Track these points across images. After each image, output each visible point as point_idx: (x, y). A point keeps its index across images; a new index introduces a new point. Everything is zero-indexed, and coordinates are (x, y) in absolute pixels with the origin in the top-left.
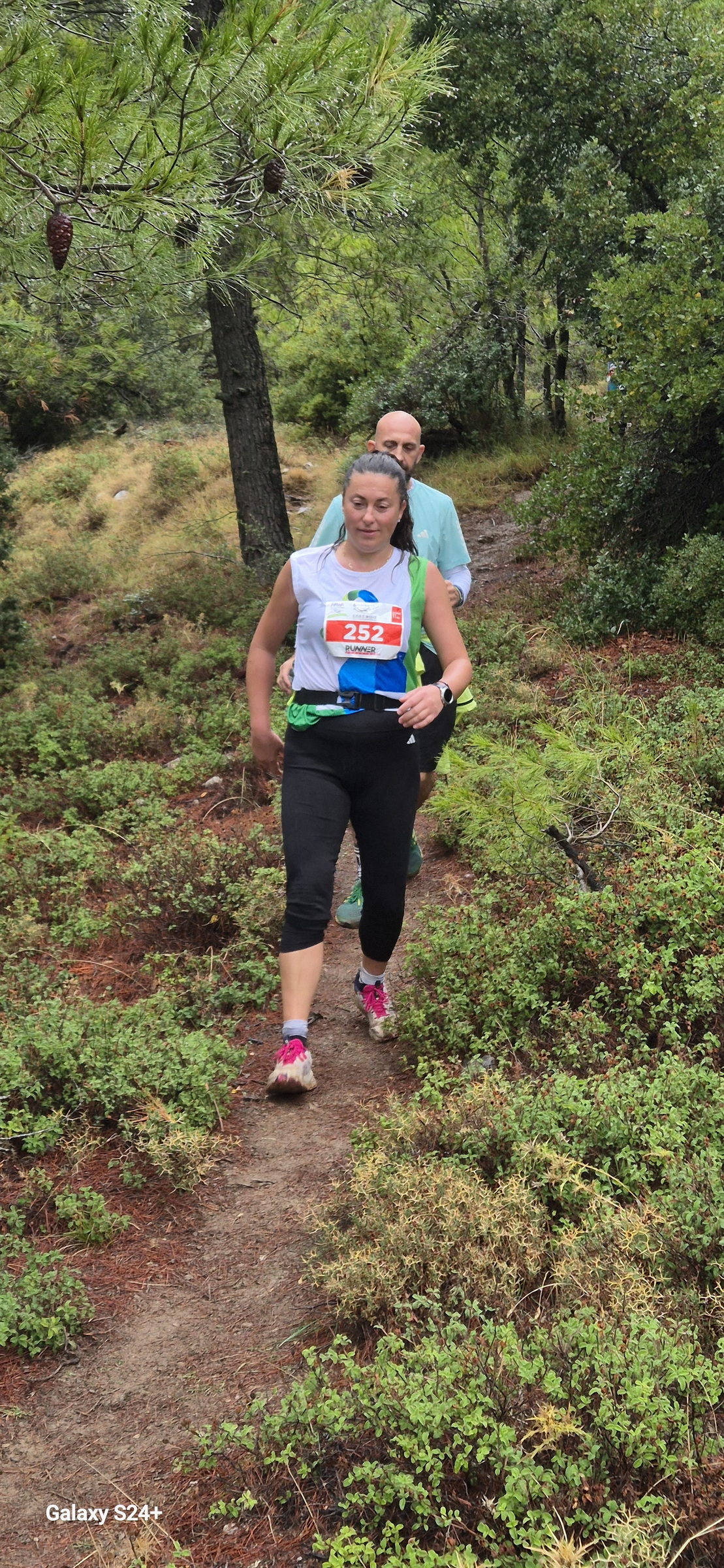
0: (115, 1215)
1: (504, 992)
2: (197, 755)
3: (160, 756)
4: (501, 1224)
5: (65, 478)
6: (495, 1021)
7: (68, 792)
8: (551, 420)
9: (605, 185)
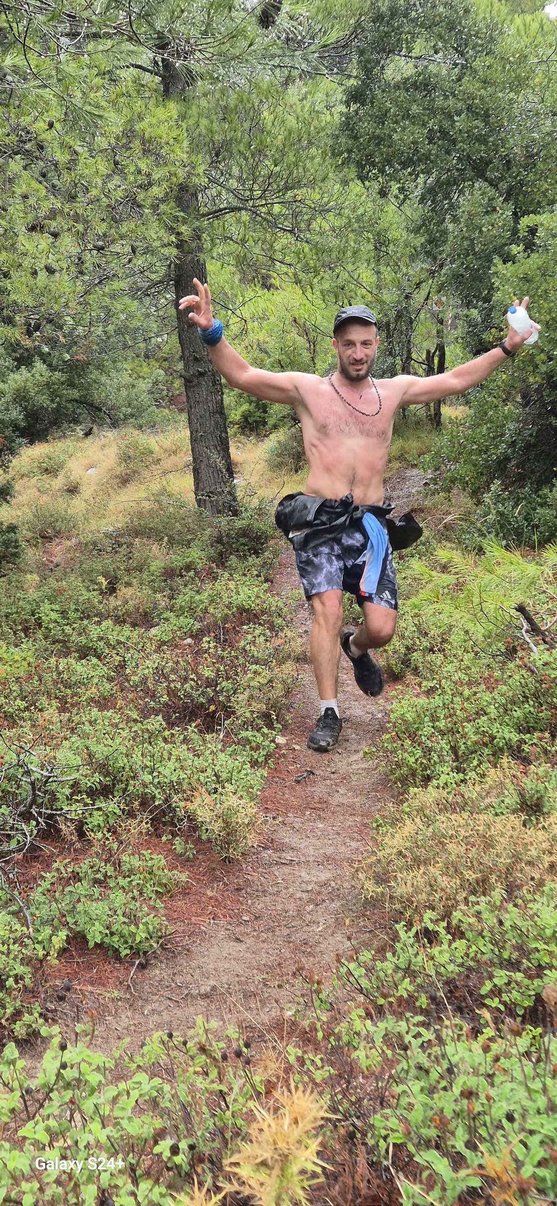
1: (485, 733)
3: (143, 626)
5: (47, 460)
8: (431, 419)
9: (494, 210)
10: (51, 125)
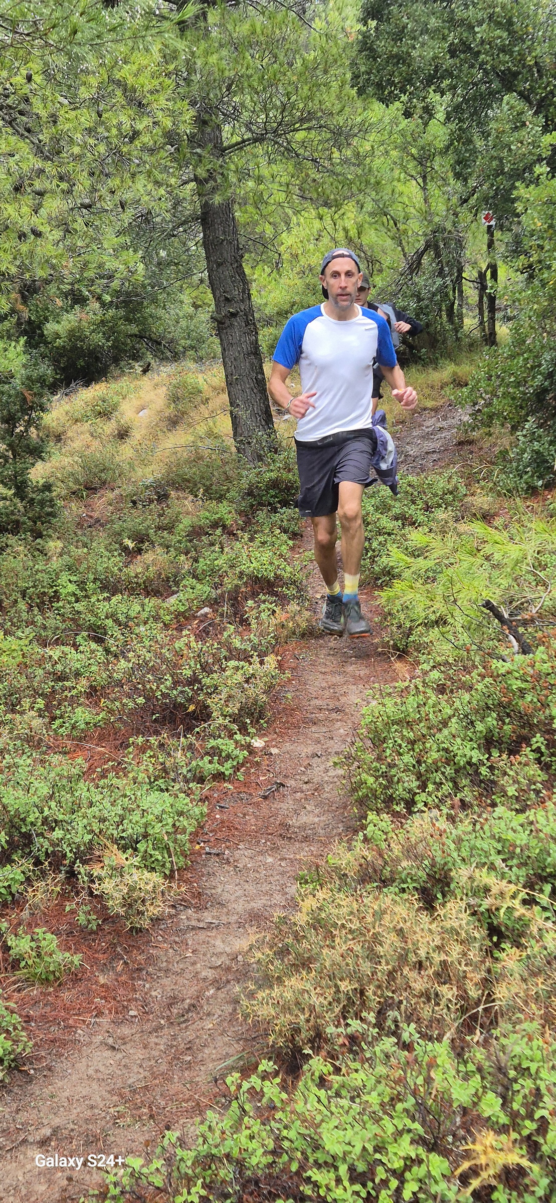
0: (67, 955)
1: (446, 750)
2: (191, 591)
3: (162, 595)
4: (440, 948)
5: (100, 403)
6: (438, 777)
8: (486, 340)
9: (524, 124)
10: (29, 78)
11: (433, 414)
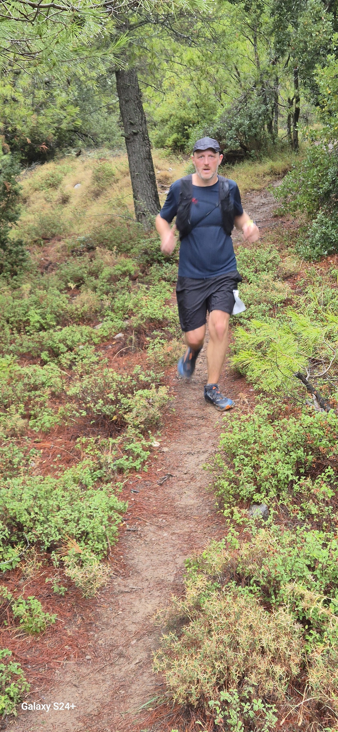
0: (47, 615)
1: (273, 469)
2: (111, 322)
4: (275, 640)
5: (51, 178)
6: (268, 485)
7: (44, 343)
8: (292, 144)
9: (320, 19)
11: (258, 193)
